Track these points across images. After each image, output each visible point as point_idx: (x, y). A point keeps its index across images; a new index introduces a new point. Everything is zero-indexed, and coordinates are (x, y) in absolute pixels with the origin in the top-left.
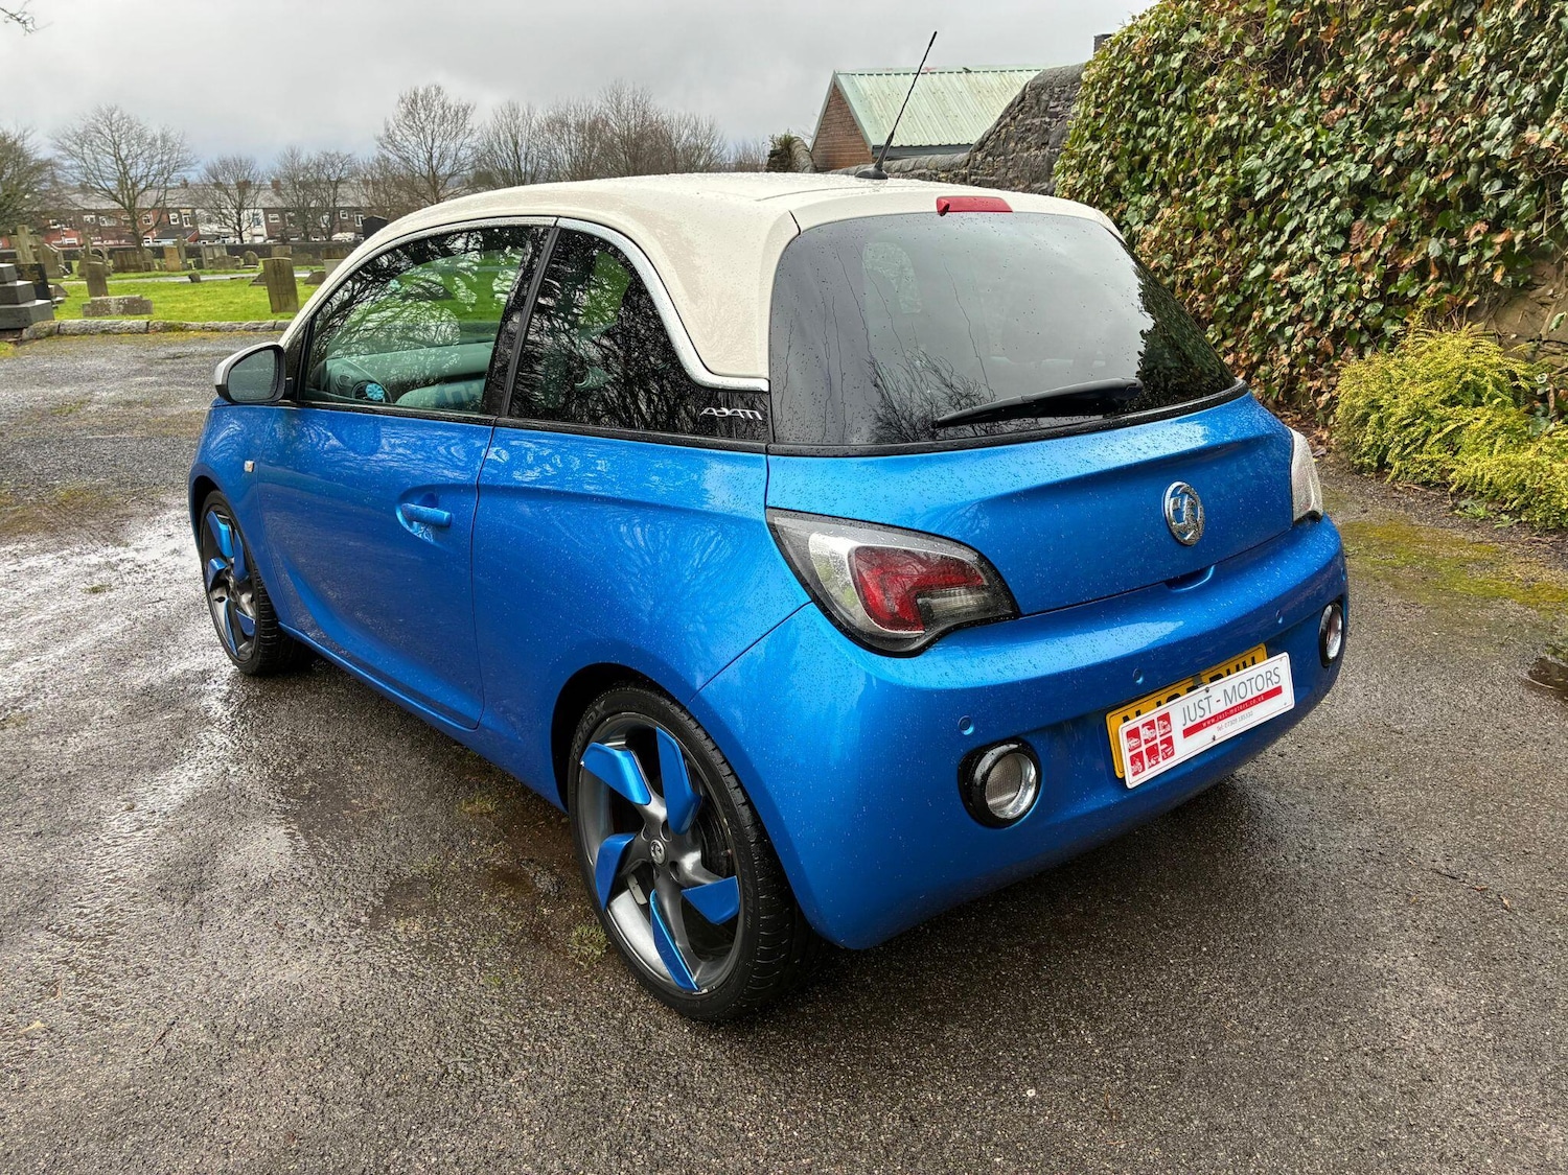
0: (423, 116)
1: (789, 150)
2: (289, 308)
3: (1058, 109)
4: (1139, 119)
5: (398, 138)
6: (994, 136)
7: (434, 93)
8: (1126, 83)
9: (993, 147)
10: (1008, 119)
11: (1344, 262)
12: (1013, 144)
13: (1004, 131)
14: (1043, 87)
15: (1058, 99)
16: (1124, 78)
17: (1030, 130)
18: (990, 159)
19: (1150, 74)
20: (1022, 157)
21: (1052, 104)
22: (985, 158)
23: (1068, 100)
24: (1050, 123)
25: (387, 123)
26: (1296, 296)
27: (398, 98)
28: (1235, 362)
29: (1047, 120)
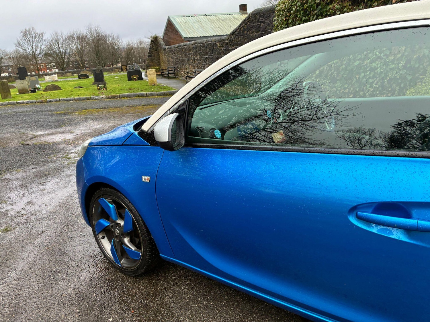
0: (29, 37)
1: (157, 40)
2: (8, 97)
3: (263, 20)
4: (303, 19)
5: (22, 43)
6: (238, 30)
7: (32, 29)
8: (298, 9)
9: (238, 33)
10: (244, 25)
11: (392, 58)
12: (246, 32)
13: (242, 28)
14: (257, 14)
15: (263, 17)
16: (297, 7)
17: (252, 27)
18: (237, 37)
19: (306, 6)
20: (250, 36)
21: (260, 19)
22: (235, 37)
23: (266, 17)
24: (260, 25)
25: (17, 39)
26: (372, 70)
27: (20, 31)
28: (349, 91)
29: (260, 24)
